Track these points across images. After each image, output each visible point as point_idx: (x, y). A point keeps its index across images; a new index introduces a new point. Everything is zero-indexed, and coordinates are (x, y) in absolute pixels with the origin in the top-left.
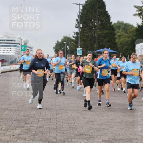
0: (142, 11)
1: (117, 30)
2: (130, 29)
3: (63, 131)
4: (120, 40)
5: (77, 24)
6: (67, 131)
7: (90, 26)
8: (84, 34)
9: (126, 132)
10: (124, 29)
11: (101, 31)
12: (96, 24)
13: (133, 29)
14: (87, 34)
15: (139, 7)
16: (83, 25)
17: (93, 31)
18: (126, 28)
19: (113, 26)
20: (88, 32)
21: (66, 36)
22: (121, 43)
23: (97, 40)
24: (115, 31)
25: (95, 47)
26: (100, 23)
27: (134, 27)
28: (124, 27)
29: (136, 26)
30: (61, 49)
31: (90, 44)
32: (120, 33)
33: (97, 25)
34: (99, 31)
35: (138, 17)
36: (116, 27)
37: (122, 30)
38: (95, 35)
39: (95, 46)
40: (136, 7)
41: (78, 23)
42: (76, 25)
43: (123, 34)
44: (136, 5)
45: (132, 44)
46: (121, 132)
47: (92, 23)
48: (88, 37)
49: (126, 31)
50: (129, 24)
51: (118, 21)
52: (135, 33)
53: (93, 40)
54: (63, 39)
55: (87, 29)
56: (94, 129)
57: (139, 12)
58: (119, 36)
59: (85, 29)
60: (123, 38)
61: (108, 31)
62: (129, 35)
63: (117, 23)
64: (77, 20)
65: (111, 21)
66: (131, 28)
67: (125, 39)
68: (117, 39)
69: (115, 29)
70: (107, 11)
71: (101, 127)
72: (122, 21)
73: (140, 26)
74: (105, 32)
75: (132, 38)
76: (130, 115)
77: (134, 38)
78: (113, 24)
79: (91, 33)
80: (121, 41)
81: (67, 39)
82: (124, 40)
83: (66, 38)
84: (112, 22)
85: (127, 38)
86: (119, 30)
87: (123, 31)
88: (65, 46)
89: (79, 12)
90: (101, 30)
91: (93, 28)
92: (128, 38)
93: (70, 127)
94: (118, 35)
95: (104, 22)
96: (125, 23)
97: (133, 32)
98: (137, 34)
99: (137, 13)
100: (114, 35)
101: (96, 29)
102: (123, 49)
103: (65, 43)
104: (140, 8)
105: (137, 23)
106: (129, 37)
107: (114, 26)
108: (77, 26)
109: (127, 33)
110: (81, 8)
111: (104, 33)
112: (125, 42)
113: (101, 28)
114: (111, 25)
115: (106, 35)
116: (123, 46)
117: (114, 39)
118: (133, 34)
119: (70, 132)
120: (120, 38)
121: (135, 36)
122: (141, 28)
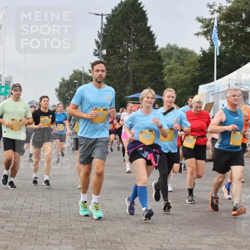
0: (211, 27)
1: (167, 60)
2: (190, 59)
3: (72, 235)
4: (171, 77)
5: (97, 49)
6: (78, 235)
7: (119, 53)
8: (109, 67)
9: (180, 237)
10: (179, 58)
11: (138, 61)
12: (129, 49)
13: (194, 58)
14: (115, 68)
15: (205, 19)
16: (107, 51)
17: (125, 62)
18: (182, 57)
19: (159, 52)
20: (115, 64)
21: (78, 70)
22: (172, 82)
23: (131, 77)
24: (163, 62)
25: (127, 90)
26: (137, 48)
27: (196, 54)
28: (179, 54)
29: (199, 53)
30: (69, 92)
31: (119, 83)
32: (172, 65)
33: (132, 52)
34: (134, 61)
36: (165, 55)
37: (174, 60)
38: (129, 68)
39: (128, 88)
40: (199, 20)
41: (99, 47)
42: (94, 51)
43: (176, 67)
44: (200, 17)
45: (192, 85)
46: (173, 237)
47: (123, 47)
48: (115, 71)
49: (181, 61)
50: (187, 49)
52: (197, 66)
53: (124, 77)
54: (73, 75)
55: (115, 57)
57: (205, 29)
58: (170, 70)
59: (111, 57)
60: (176, 73)
61: (150, 62)
62: (188, 68)
63: (167, 49)
64: (97, 42)
65: (156, 45)
66: (191, 57)
67: (179, 75)
68: (166, 75)
69: (163, 58)
70: (149, 27)
71: (138, 228)
72: (176, 45)
73: (207, 53)
74: (146, 63)
75: (193, 75)
77: (197, 74)
78: (159, 49)
79: (121, 64)
80: (173, 79)
81: (80, 76)
82: (179, 77)
83: (78, 73)
84: (157, 47)
85: (182, 75)
86: (171, 59)
87: (176, 62)
88: (75, 87)
89: (102, 28)
90: (138, 59)
91: (125, 57)
92: (186, 75)
93: (83, 228)
94: (167, 69)
95: (144, 47)
96: (180, 48)
97: (194, 63)
98: (200, 67)
99: (201, 30)
100: (162, 68)
101: (130, 58)
103: (75, 81)
104: (207, 22)
105: (201, 48)
106: (188, 72)
107: (161, 53)
108: (97, 53)
109: (184, 65)
110: (105, 21)
111: (143, 66)
112: (180, 81)
113: (139, 56)
114: (156, 51)
115: (148, 68)
116: (177, 87)
117: (160, 75)
118: (194, 66)
119: (83, 236)
120: (171, 75)
121: (197, 70)
122: (207, 57)
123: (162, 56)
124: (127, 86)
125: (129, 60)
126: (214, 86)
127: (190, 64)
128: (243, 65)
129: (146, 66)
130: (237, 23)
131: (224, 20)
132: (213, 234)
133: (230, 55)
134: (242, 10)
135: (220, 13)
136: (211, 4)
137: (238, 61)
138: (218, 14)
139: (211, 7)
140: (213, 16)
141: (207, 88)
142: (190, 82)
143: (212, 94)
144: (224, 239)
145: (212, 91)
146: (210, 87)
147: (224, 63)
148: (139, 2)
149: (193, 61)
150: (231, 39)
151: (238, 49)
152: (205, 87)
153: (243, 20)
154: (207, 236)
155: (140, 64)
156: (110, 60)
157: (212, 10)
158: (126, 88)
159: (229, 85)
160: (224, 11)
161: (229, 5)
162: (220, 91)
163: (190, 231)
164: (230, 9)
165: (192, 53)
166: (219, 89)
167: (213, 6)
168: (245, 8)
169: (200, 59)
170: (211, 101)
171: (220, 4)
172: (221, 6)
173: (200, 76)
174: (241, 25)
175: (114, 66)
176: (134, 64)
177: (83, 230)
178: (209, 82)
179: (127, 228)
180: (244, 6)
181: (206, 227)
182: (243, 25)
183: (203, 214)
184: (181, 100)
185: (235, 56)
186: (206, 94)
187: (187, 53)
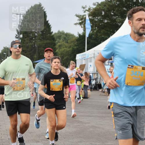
0: (84, 20)
1: (58, 40)
2: (71, 39)
3: (2, 143)
4: (60, 50)
5: (17, 34)
6: (6, 143)
7: (30, 36)
8: (24, 45)
9: (65, 143)
10: (65, 38)
11: (41, 41)
12: (36, 34)
13: (74, 39)
14: (28, 45)
15: (80, 15)
16: (23, 36)
17: (34, 41)
18: (67, 38)
19: (53, 36)
20: (28, 43)
21: (6, 47)
22: (61, 53)
23: (37, 50)
24: (55, 41)
25: (35, 58)
26: (41, 33)
27: (75, 36)
28: (65, 36)
29: (77, 35)
30: (1, 59)
31: (30, 54)
32: (61, 43)
33: (38, 35)
34: (39, 41)
35: (79, 26)
36: (57, 37)
37: (62, 40)
38: (36, 45)
39: (35, 56)
40: (77, 16)
41: (18, 33)
42: (16, 35)
43: (63, 44)
44: (78, 14)
45: (72, 54)
46: (61, 143)
47: (33, 33)
48: (28, 47)
49: (66, 41)
50: (70, 33)
51: (59, 31)
52: (76, 43)
53: (33, 50)
54: (3, 50)
55: (27, 39)
56: (33, 140)
57: (81, 21)
58: (60, 46)
59: (26, 39)
60: (63, 47)
61: (48, 41)
62: (70, 44)
63: (58, 33)
64: (17, 31)
65: (52, 31)
66: (72, 38)
67: (65, 48)
68: (57, 49)
69: (56, 39)
70: (48, 21)
71: (40, 138)
72: (63, 31)
73: (82, 36)
74: (45, 42)
75: (73, 48)
76: (69, 125)
77: (75, 47)
78: (53, 34)
79: (31, 43)
80: (61, 51)
81: (7, 50)
82: (65, 49)
83: (6, 49)
84: (52, 32)
85: (67, 48)
86: (60, 39)
87: (63, 41)
88: (5, 57)
90: (41, 40)
91: (34, 39)
92: (69, 48)
93: (8, 138)
94: (58, 45)
95: (44, 32)
96: (65, 33)
97: (74, 41)
98: (77, 44)
99: (78, 22)
100: (55, 45)
101: (36, 39)
102: (64, 59)
103: (5, 53)
104: (81, 17)
105: (78, 33)
106: (70, 47)
107: (54, 36)
108: (17, 37)
109: (68, 43)
111: (44, 44)
112: (66, 52)
113: (41, 38)
114: (51, 35)
115: (47, 45)
116: (64, 56)
117: (54, 49)
118: (74, 43)
119: (8, 143)
120: (60, 48)
121: (76, 45)
122: (82, 37)
123: (55, 38)
124: (34, 55)
125: (36, 40)
126: (85, 54)
127: (72, 42)
128: (103, 42)
129: (46, 44)
130: (99, 17)
131: (92, 15)
132: (85, 140)
133: (95, 36)
134: (102, 10)
135: (89, 12)
136: (84, 6)
137: (99, 40)
138: (88, 12)
139: (84, 8)
140: (85, 14)
141: (81, 56)
142: (71, 52)
143: (84, 59)
144: (91, 144)
145: (84, 58)
146: (83, 55)
147: (91, 41)
148: (42, 6)
149: (73, 40)
150: (96, 27)
151: (99, 33)
152: (80, 55)
153: (102, 16)
154: (81, 142)
155: (42, 42)
156: (25, 41)
157: (85, 10)
158: (34, 57)
159: (94, 54)
160: (91, 11)
161: (94, 7)
162: (89, 57)
163: (70, 139)
164: (95, 9)
165: (73, 36)
166: (88, 56)
167: (85, 7)
168: (104, 8)
169: (77, 39)
170: (83, 64)
171: (89, 6)
172: (90, 7)
173: (77, 49)
174: (102, 18)
175: (27, 44)
176: (39, 43)
177: (9, 140)
178: (82, 52)
179: (34, 138)
180: (103, 8)
181: (80, 137)
182: (103, 19)
183: (78, 129)
184: (66, 63)
185: (98, 37)
186: (81, 59)
187: (70, 35)
